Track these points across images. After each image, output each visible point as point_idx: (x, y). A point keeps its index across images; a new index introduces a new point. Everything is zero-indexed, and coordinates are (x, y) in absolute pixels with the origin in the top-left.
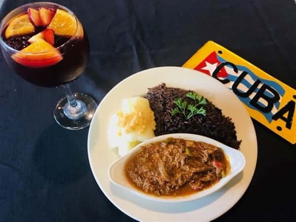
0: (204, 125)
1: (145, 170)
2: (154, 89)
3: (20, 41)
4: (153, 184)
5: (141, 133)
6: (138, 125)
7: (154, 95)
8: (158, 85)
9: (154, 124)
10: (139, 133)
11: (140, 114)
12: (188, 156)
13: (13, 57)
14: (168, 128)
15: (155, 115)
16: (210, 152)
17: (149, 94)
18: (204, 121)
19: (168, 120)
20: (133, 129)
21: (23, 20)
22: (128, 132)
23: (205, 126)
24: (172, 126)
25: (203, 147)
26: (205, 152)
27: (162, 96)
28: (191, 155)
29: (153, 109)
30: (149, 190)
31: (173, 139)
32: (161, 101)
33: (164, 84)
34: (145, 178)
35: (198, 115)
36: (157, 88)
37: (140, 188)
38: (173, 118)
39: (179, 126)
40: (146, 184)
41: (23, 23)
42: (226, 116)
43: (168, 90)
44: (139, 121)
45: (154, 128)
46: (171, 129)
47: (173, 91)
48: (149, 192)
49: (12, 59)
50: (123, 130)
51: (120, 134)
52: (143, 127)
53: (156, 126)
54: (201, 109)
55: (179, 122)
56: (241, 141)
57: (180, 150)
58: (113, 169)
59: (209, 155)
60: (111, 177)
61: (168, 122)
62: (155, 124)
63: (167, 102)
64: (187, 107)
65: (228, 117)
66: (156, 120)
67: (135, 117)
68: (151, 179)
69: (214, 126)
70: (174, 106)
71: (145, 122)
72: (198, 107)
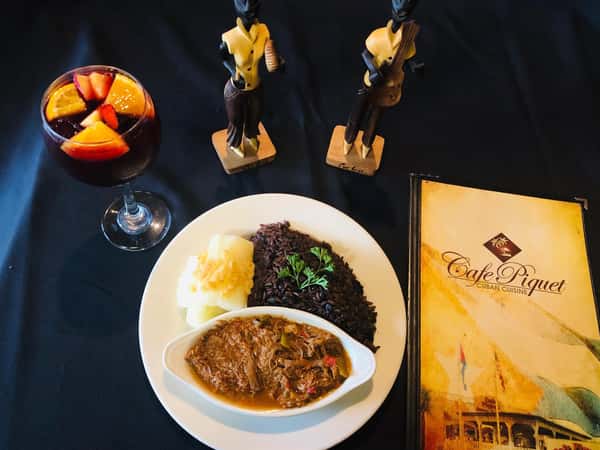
0: (323, 303)
1: (219, 358)
2: (268, 227)
3: (70, 124)
4: (227, 382)
5: (224, 295)
6: (222, 281)
7: (265, 237)
8: (276, 222)
9: (250, 284)
10: (221, 294)
11: (231, 264)
12: (283, 347)
13: (63, 148)
14: (268, 297)
15: (256, 271)
16: (318, 342)
17: (259, 233)
18: (324, 298)
19: (270, 284)
20: (214, 286)
21: (69, 93)
22: (204, 288)
23: (324, 307)
24: (274, 295)
25: (309, 334)
26: (310, 341)
27: (274, 242)
28: (287, 346)
29: (255, 262)
30: (219, 390)
31: (270, 317)
32: (270, 251)
33: (288, 224)
34: (218, 369)
35: (318, 286)
36: (272, 228)
37: (207, 385)
38: (280, 282)
39: (284, 298)
40: (216, 380)
41: (70, 98)
42: (369, 299)
43: (288, 234)
44: (225, 276)
45: (249, 292)
46: (272, 300)
47: (294, 238)
48: (219, 393)
49: (62, 151)
50: (200, 284)
51: (194, 289)
52: (230, 287)
53: (252, 290)
54: (322, 279)
55: (286, 290)
56: (379, 347)
57: (274, 338)
58: (171, 350)
59: (315, 348)
60: (166, 361)
61: (270, 287)
62: (252, 285)
63: (278, 254)
64: (304, 269)
65: (371, 303)
66: (255, 278)
67: (221, 268)
68: (226, 373)
69: (338, 310)
70: (285, 264)
71: (235, 279)
72: (320, 275)
